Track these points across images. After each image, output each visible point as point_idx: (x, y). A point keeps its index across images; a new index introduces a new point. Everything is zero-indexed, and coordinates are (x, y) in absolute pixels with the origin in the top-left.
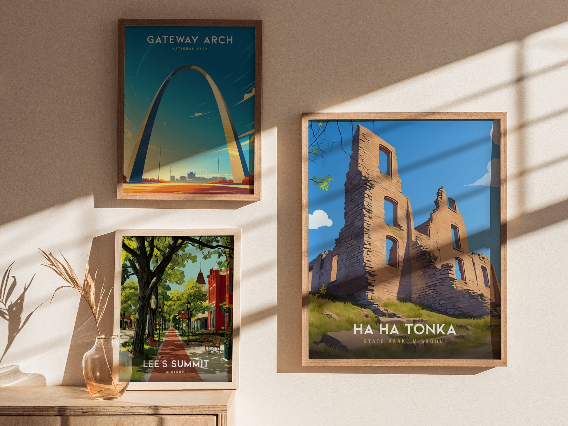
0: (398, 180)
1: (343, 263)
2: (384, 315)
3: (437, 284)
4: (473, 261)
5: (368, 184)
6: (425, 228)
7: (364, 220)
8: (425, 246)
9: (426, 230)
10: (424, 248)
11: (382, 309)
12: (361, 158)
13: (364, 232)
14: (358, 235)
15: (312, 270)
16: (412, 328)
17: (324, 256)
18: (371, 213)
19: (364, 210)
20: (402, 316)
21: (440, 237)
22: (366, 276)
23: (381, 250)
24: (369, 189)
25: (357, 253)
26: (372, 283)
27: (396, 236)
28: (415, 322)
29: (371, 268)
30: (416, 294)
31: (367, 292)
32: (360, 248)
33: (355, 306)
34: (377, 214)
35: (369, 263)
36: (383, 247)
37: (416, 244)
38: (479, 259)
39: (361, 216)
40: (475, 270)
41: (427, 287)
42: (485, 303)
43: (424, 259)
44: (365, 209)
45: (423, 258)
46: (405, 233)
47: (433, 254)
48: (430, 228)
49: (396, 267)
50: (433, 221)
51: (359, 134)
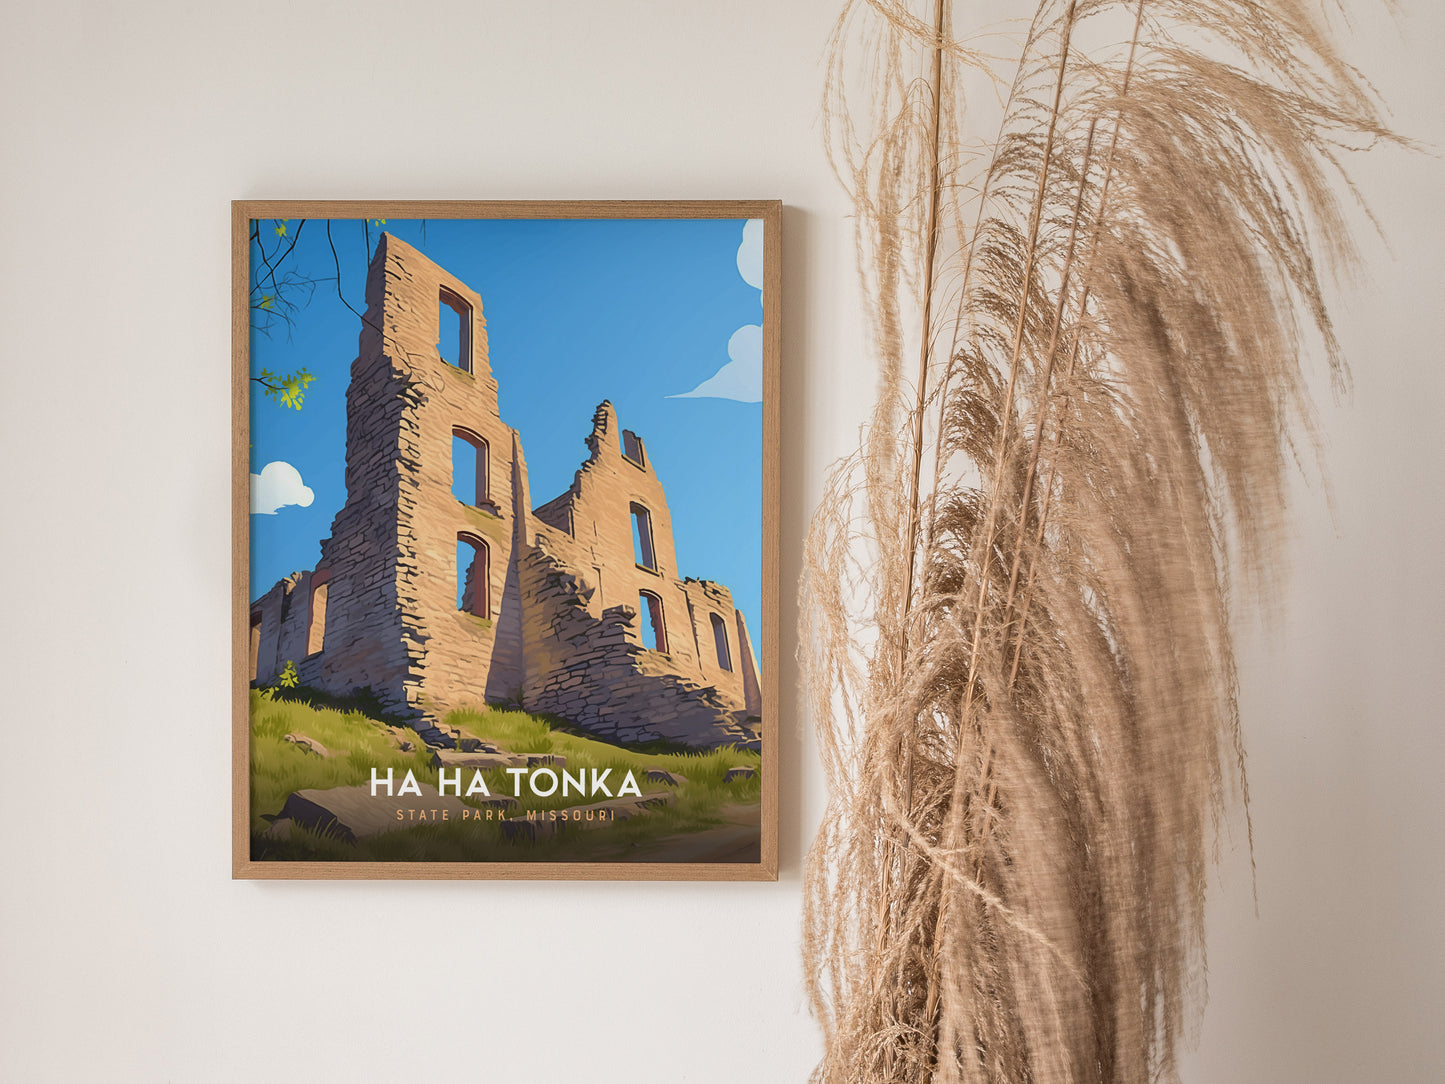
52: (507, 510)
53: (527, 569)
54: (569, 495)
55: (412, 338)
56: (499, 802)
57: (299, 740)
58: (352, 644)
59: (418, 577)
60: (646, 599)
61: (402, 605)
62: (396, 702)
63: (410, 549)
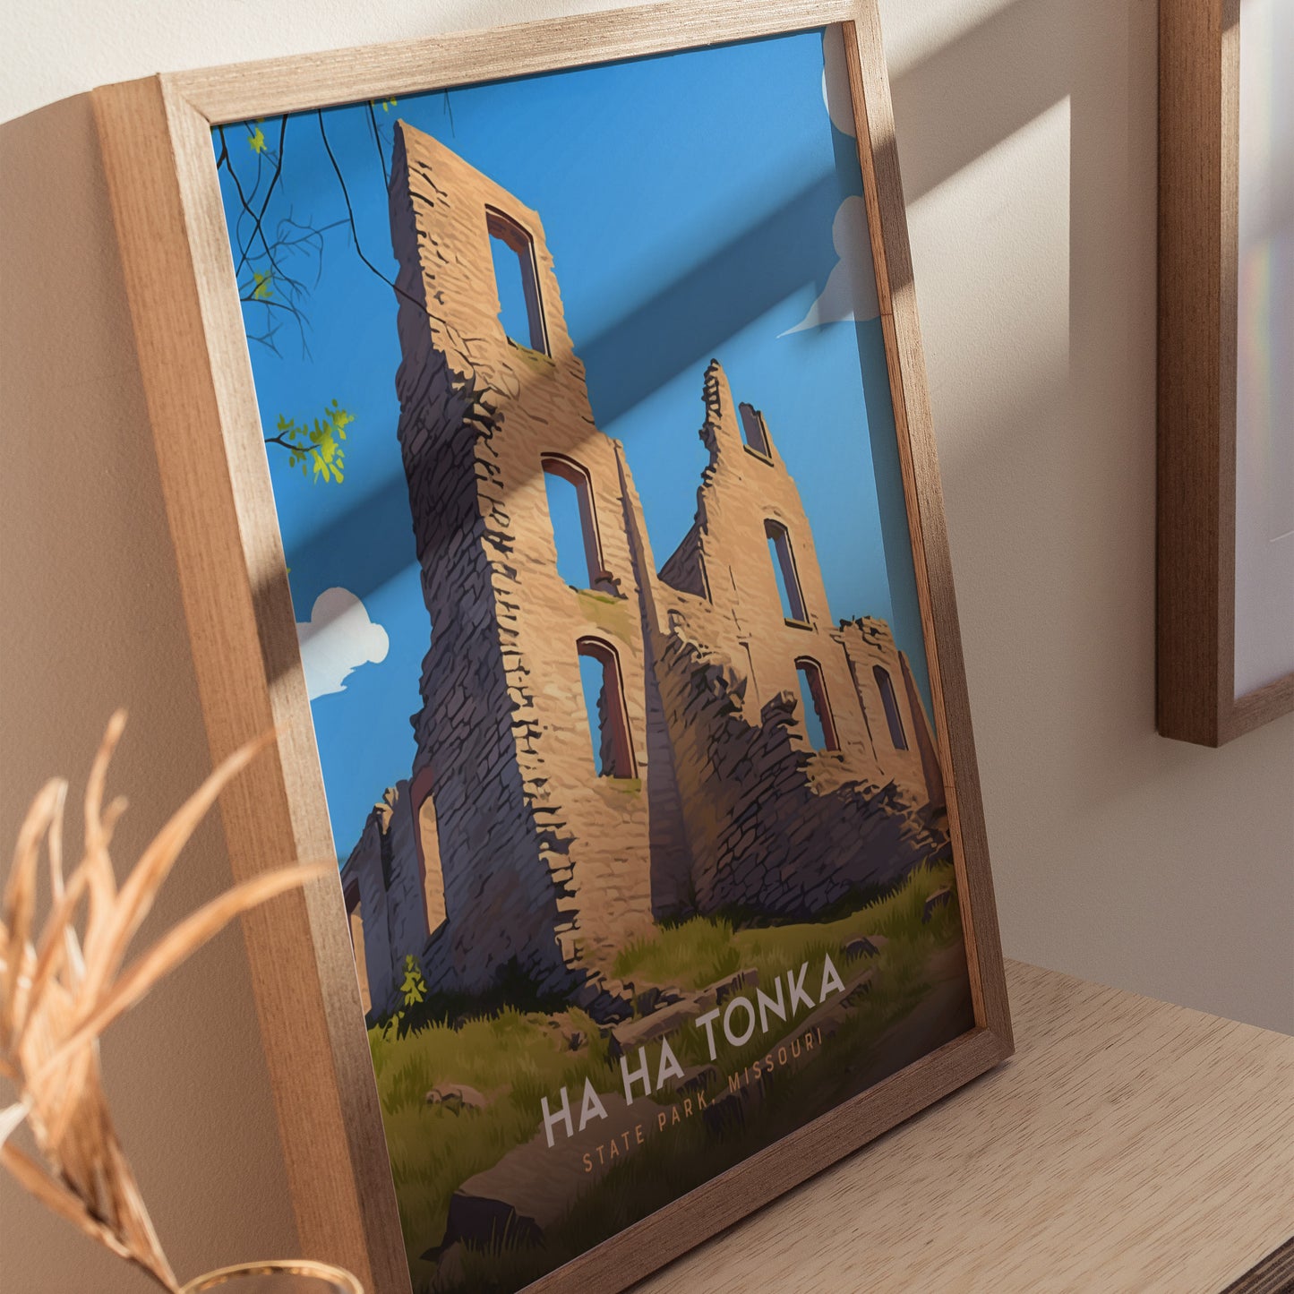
0: (573, 368)
1: (458, 825)
2: (624, 1011)
3: (761, 800)
4: (847, 656)
5: (478, 409)
6: (688, 565)
7: (493, 589)
8: (701, 646)
9: (693, 573)
10: (699, 656)
11: (615, 987)
12: (433, 287)
13: (503, 649)
14: (483, 672)
15: (359, 904)
16: (718, 1025)
17: (387, 817)
18: (511, 550)
19: (486, 545)
20: (681, 991)
21: (741, 590)
22: (541, 856)
23: (569, 714)
24: (487, 437)
25: (493, 757)
26: (565, 882)
27: (608, 632)
28: (722, 997)
29: (552, 811)
30: (706, 871)
31: (557, 929)
32: (503, 728)
33: (531, 1016)
34: (530, 548)
35: (541, 790)
36: (575, 697)
37: (672, 645)
38: (864, 639)
39: (479, 575)
40: (859, 692)
41: (735, 826)
42: (902, 819)
43: (709, 703)
44: (486, 533)
45: (703, 699)
46: (632, 607)
47: (731, 671)
48: (705, 558)
49: (631, 777)
50: (708, 525)
51: (406, 167)
52: (628, 584)
53: (667, 674)
54: (695, 530)
55: (466, 310)
56: (695, 1079)
57: (443, 1095)
58: (482, 891)
59: (542, 738)
60: (803, 671)
61: (531, 796)
62: (551, 969)
63: (526, 692)
